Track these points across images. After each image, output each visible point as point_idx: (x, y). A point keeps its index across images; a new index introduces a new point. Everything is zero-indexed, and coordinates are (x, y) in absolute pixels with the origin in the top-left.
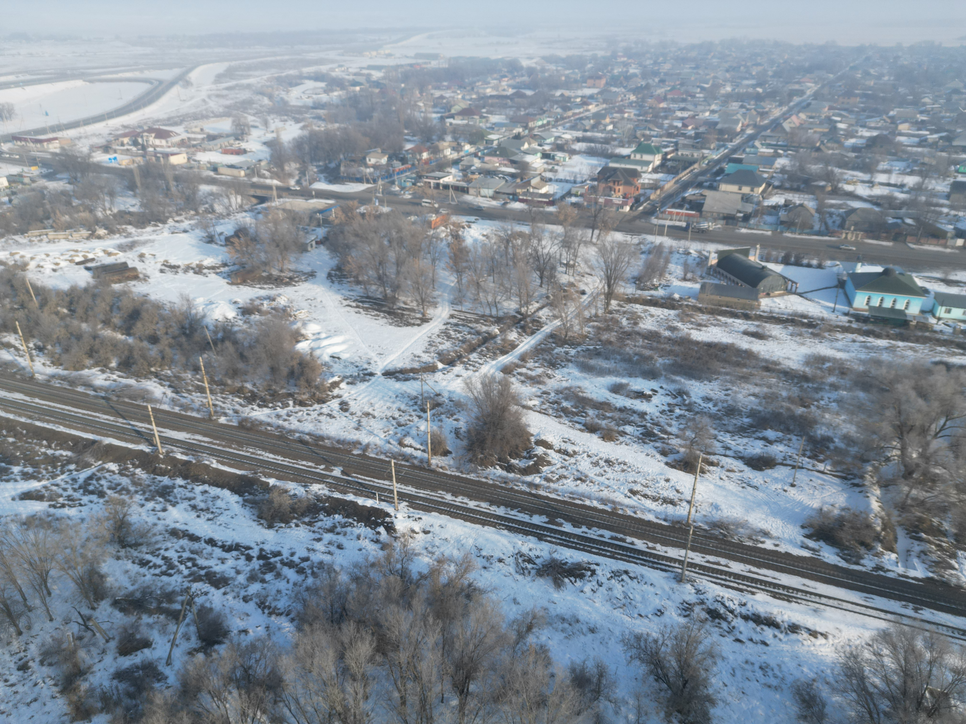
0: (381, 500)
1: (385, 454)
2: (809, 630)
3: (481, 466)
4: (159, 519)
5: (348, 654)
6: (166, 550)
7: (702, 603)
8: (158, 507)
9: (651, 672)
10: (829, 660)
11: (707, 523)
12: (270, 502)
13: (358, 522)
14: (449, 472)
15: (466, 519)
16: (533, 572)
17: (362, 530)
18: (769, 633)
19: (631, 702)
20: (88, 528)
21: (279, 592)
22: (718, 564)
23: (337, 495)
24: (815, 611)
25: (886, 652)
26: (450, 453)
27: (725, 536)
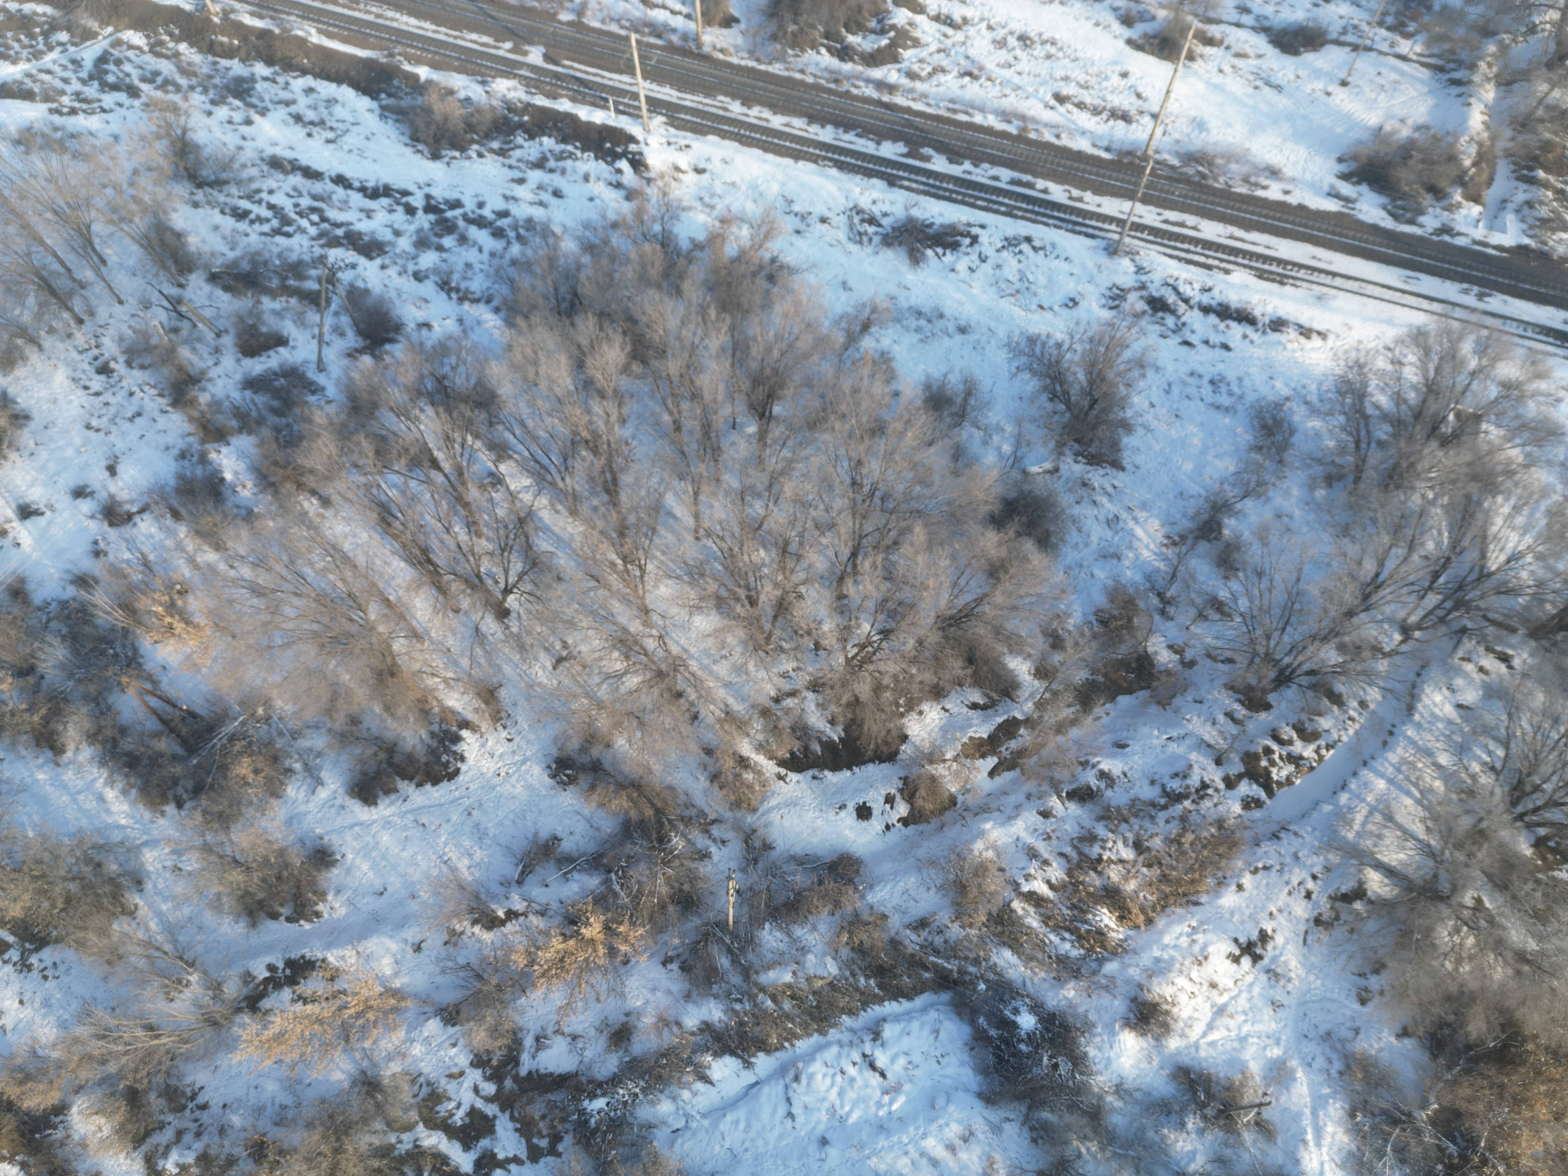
0: (618, 111)
1: (618, 21)
2: (1300, 326)
3: (792, 47)
4: (244, 138)
5: (589, 362)
6: (271, 192)
7: (1143, 287)
8: (238, 117)
9: (1045, 388)
10: (1318, 371)
11: (1178, 154)
12: (428, 111)
13: (583, 150)
14: (735, 60)
15: (767, 148)
16: (877, 239)
17: (589, 164)
18: (1236, 330)
19: (1009, 428)
20: (131, 153)
21: (468, 266)
22: (1182, 225)
23: (540, 101)
24: (1319, 298)
25: (1411, 358)
26: (736, 20)
27: (1204, 176)
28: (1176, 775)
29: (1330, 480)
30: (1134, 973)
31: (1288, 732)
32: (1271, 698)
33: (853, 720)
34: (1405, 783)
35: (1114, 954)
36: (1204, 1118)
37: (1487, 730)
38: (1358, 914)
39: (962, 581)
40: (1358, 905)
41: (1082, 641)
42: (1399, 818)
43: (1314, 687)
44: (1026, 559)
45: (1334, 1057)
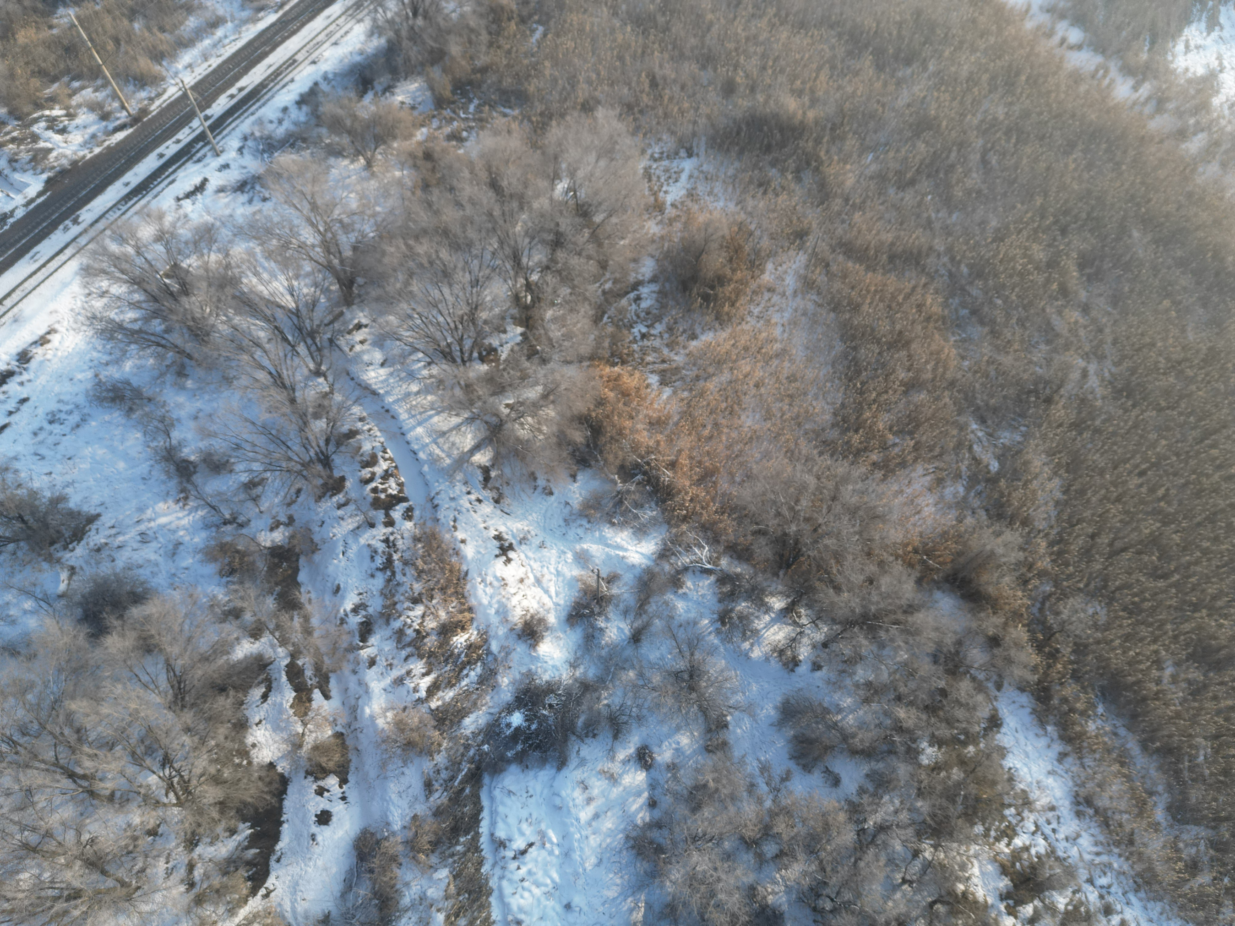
28: (372, 557)
29: (181, 373)
30: (502, 631)
31: (366, 473)
32: (337, 474)
33: (238, 811)
34: (424, 416)
35: (486, 641)
36: (600, 614)
37: (404, 357)
38: (498, 476)
39: (145, 678)
40: (493, 474)
41: (241, 593)
42: (445, 429)
43: (339, 444)
44: (148, 619)
45: (579, 522)
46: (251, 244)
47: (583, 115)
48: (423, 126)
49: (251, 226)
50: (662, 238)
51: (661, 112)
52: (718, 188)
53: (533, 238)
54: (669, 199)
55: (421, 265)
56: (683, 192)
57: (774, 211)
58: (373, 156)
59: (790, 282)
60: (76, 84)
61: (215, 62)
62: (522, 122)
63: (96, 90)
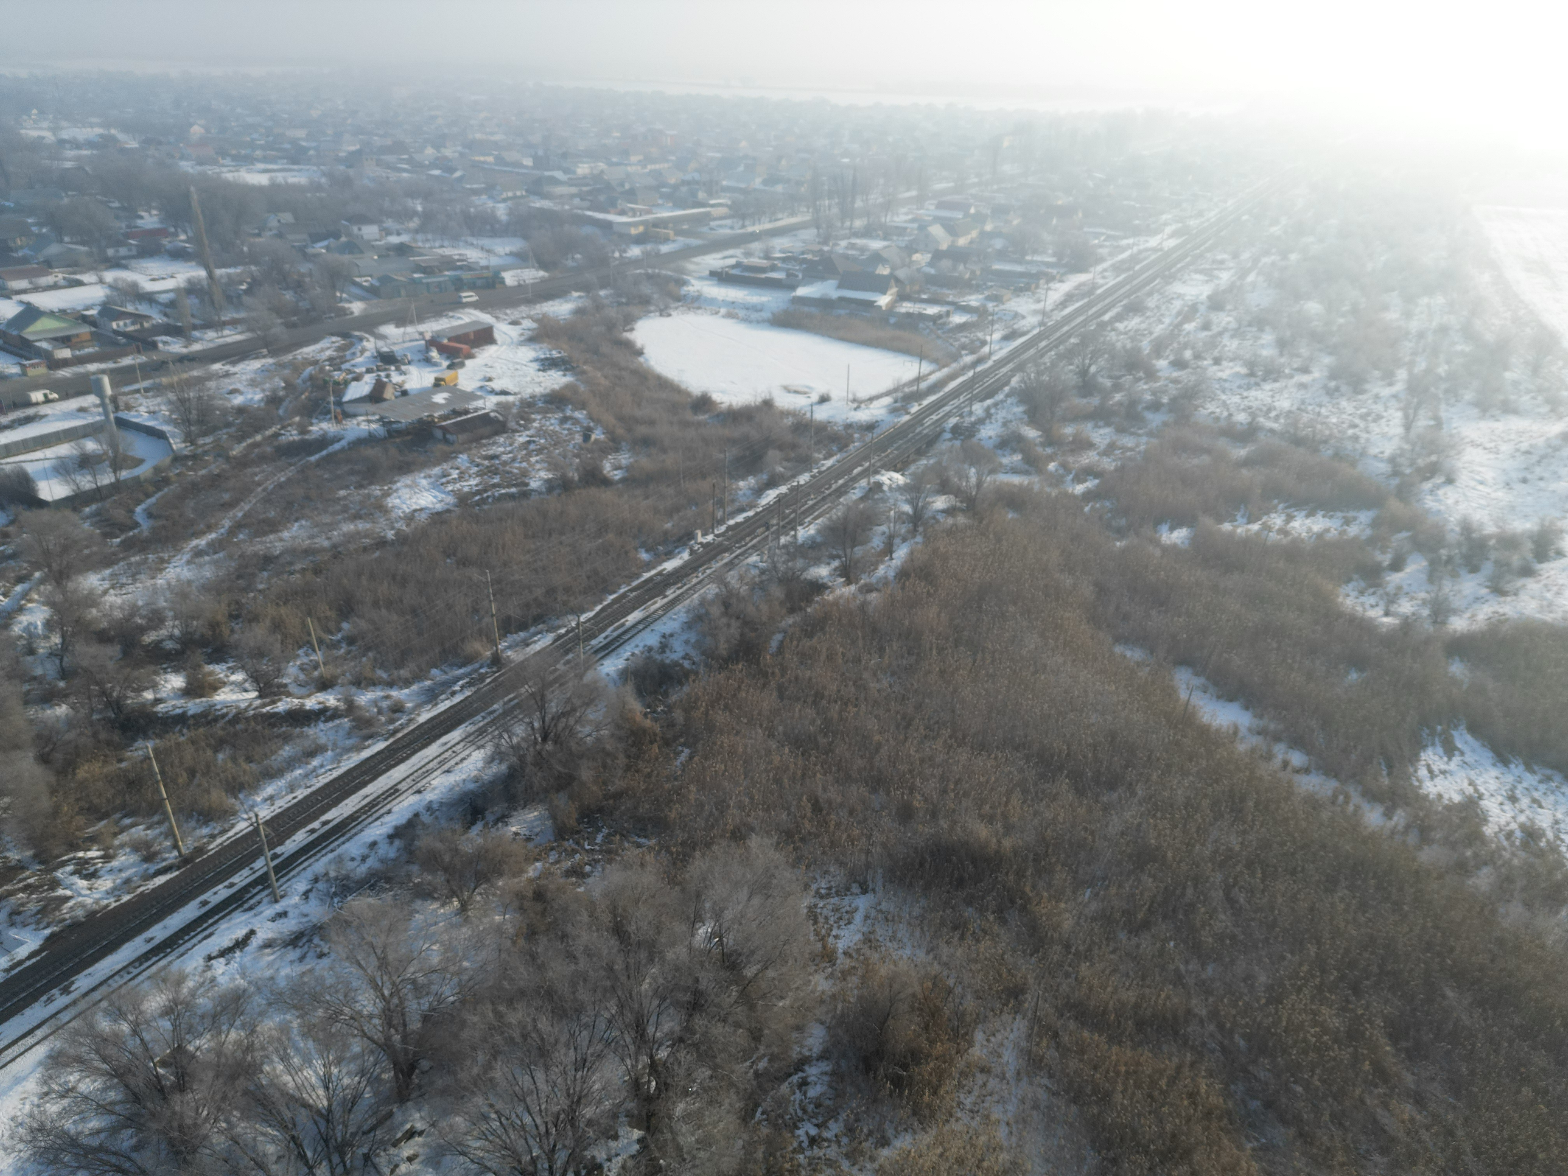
25: (74, 1077)
46: (288, 1017)
47: (733, 844)
48: (537, 860)
49: (295, 992)
50: (834, 997)
51: (826, 841)
52: (902, 931)
53: (663, 999)
54: (841, 945)
55: (511, 1041)
56: (858, 937)
57: (976, 961)
58: (470, 897)
59: (1010, 1059)
60: (127, 821)
61: (301, 794)
62: (659, 852)
63: (148, 828)
